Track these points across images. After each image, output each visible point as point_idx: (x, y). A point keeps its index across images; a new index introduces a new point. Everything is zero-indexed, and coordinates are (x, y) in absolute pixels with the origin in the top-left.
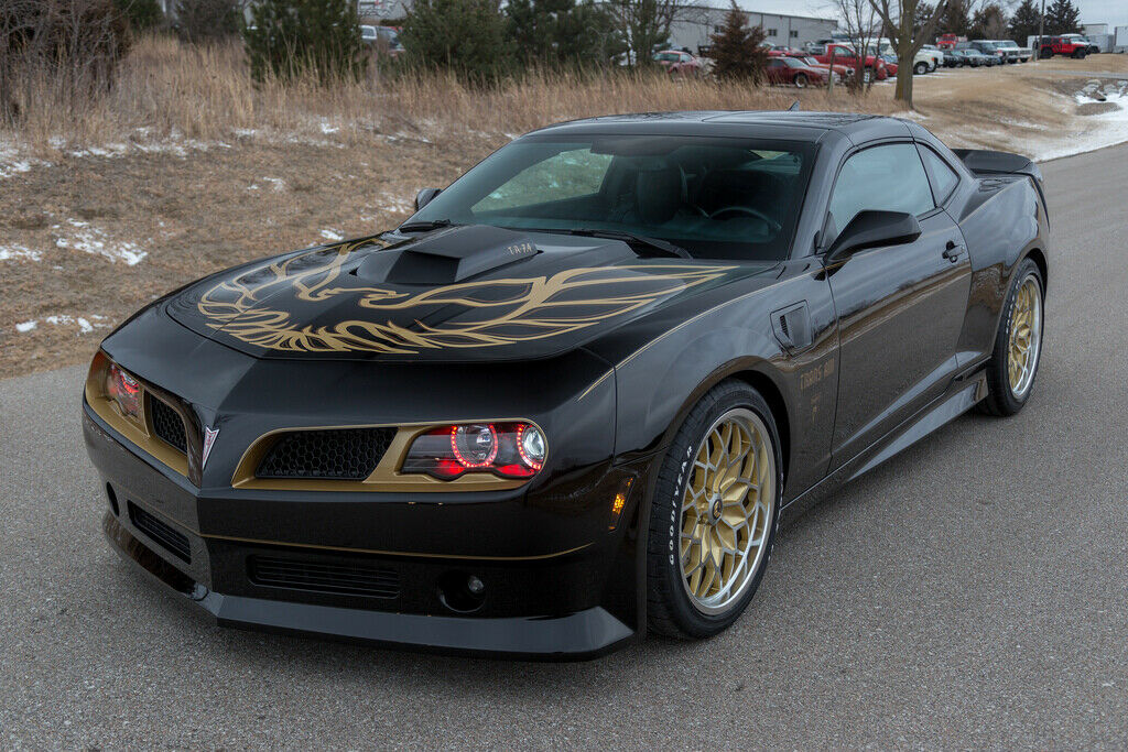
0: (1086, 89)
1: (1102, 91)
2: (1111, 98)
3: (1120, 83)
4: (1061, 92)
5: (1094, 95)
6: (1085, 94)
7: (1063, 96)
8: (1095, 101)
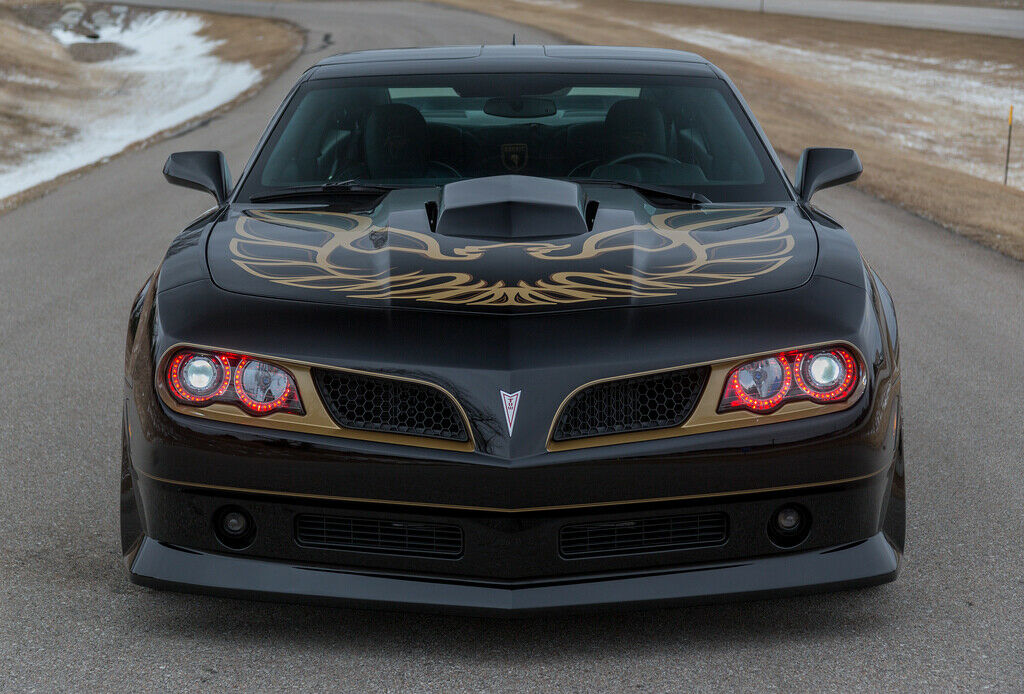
0: (65, 18)
1: (90, 21)
2: (109, 34)
3: (116, 9)
4: (29, 23)
5: (78, 29)
6: (66, 28)
7: (34, 31)
8: (83, 39)
